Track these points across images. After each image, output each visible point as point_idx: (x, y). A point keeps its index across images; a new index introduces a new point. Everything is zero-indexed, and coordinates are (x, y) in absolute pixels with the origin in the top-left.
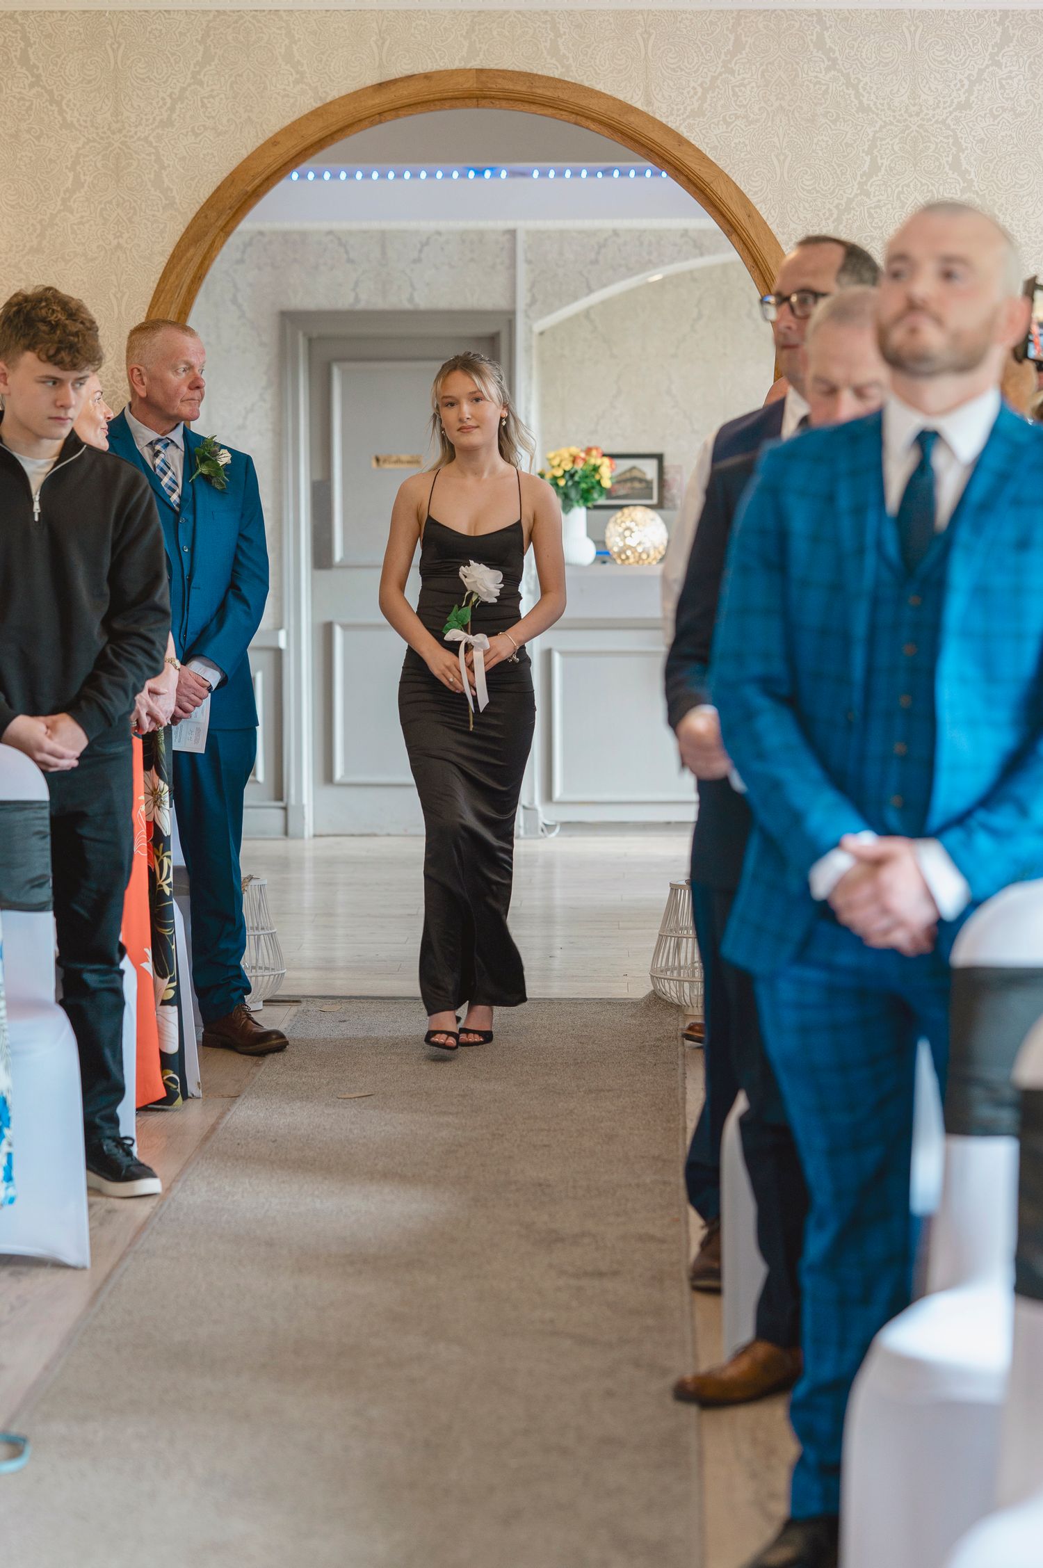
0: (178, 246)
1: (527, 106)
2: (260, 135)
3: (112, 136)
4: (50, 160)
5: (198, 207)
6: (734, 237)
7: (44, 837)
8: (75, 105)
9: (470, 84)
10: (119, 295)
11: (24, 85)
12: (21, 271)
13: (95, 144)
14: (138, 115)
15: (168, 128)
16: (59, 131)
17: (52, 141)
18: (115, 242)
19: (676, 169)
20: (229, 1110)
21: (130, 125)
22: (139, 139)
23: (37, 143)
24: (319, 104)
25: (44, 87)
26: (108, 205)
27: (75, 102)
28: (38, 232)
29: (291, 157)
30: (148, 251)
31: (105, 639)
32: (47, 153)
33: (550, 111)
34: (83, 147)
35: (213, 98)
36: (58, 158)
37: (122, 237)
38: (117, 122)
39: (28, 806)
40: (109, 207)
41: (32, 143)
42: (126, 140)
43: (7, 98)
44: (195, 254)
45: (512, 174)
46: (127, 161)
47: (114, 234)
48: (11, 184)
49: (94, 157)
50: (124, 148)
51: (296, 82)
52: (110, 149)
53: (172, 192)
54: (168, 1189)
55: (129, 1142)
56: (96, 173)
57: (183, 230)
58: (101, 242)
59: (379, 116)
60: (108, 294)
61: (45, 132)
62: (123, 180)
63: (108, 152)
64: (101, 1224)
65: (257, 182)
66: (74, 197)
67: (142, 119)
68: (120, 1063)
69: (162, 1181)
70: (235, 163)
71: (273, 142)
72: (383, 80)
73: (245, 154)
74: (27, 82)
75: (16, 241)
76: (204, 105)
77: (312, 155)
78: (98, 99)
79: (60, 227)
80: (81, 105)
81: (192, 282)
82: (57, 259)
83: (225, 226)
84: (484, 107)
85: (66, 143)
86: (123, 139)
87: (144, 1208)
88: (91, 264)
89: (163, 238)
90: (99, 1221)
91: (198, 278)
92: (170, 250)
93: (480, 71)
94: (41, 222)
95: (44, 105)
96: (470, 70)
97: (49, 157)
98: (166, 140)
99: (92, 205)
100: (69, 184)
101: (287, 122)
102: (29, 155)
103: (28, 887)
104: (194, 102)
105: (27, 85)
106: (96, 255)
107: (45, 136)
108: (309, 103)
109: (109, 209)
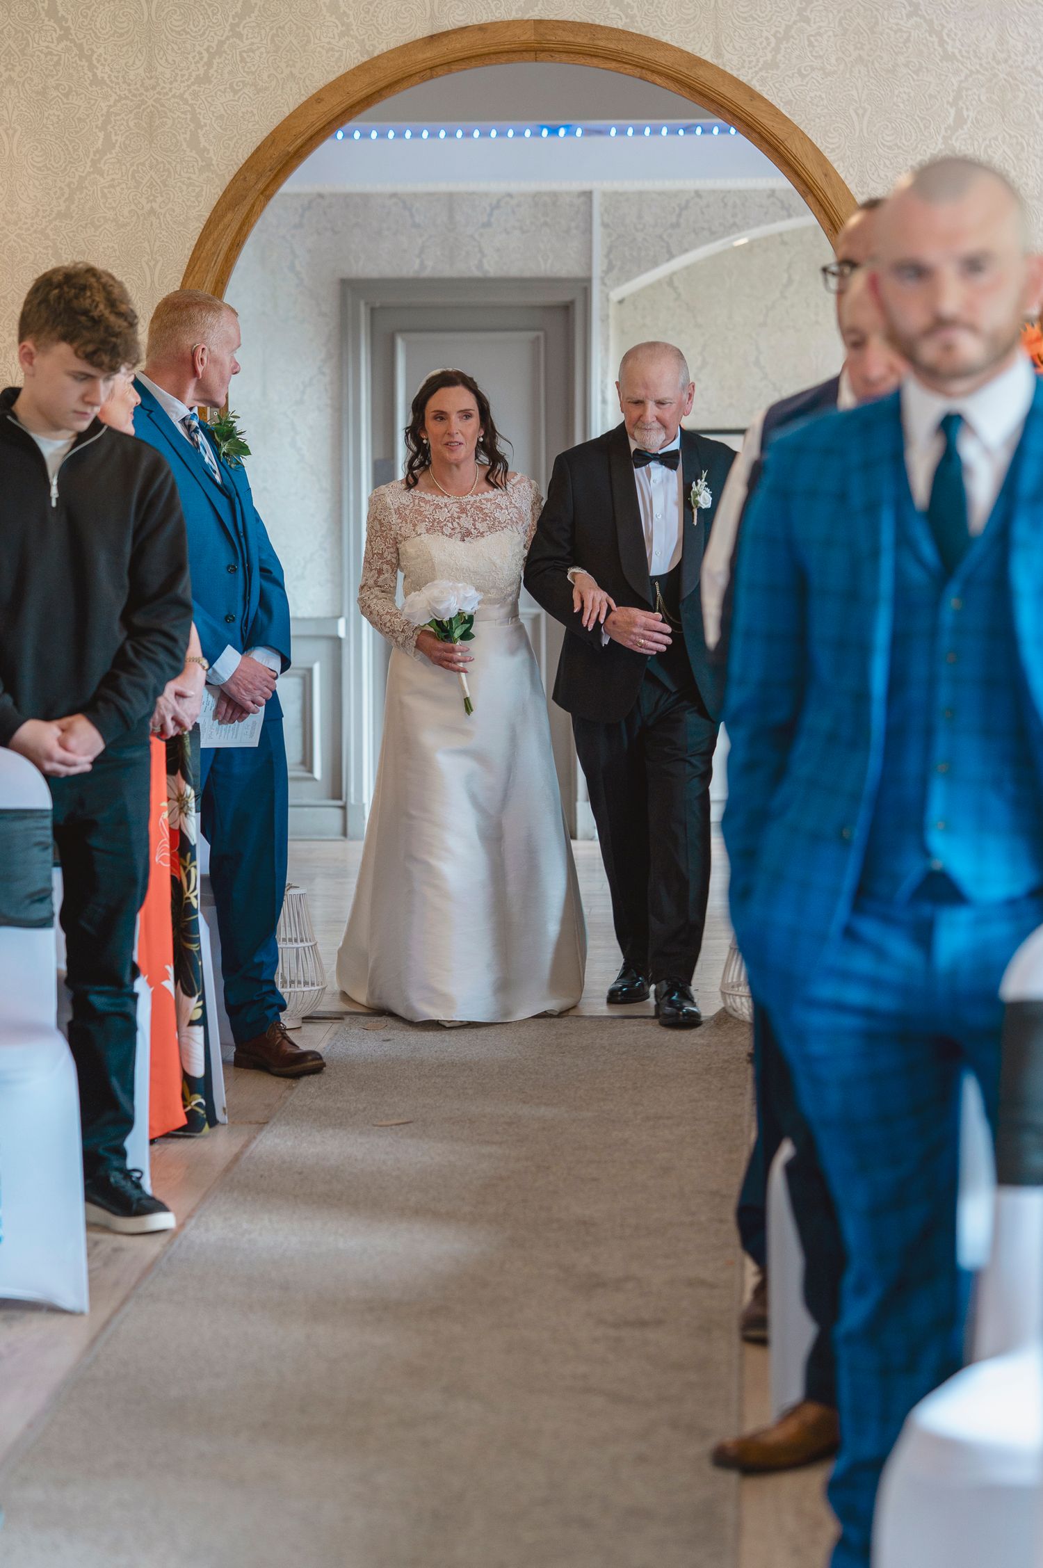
0: (215, 211)
1: (589, 60)
2: (303, 92)
3: (145, 93)
4: (79, 119)
5: (236, 169)
6: (810, 198)
7: (46, 848)
8: (106, 60)
9: (528, 36)
10: (152, 264)
11: (52, 39)
12: (47, 237)
13: (128, 102)
14: (173, 71)
15: (205, 84)
16: (89, 87)
17: (81, 99)
18: (148, 207)
19: (748, 125)
20: (255, 1138)
21: (164, 81)
22: (174, 96)
23: (65, 101)
24: (366, 58)
25: (72, 41)
26: (140, 167)
27: (106, 56)
28: (66, 196)
29: (336, 115)
30: (183, 216)
31: (125, 634)
32: (76, 111)
33: (613, 65)
34: (115, 105)
35: (253, 51)
36: (88, 116)
37: (156, 201)
38: (151, 78)
39: (28, 815)
40: (142, 169)
41: (59, 100)
42: (160, 97)
43: (34, 52)
44: (233, 220)
45: (587, 132)
46: (161, 120)
47: (147, 198)
48: (37, 144)
49: (126, 115)
50: (158, 105)
51: (342, 35)
52: (143, 107)
53: (208, 153)
54: (181, 1226)
55: (137, 1174)
56: (128, 133)
57: (221, 194)
58: (133, 207)
59: (431, 71)
60: (140, 262)
61: (74, 89)
62: (157, 140)
63: (141, 110)
64: (106, 1264)
65: (299, 142)
66: (106, 158)
67: (177, 74)
68: (131, 1093)
69: (176, 1215)
70: (276, 122)
71: (317, 99)
72: (435, 32)
73: (287, 111)
74: (55, 36)
75: (42, 206)
76: (243, 60)
77: (358, 113)
78: (130, 53)
79: (89, 191)
80: (112, 60)
81: (230, 249)
82: (86, 224)
83: (265, 189)
84: (542, 61)
85: (96, 100)
86: (157, 96)
87: (152, 1247)
88: (122, 230)
89: (199, 202)
90: (99, 1263)
91: (236, 246)
92: (207, 215)
93: (539, 22)
94: (69, 185)
95: (74, 60)
96: (528, 21)
97: (78, 116)
98: (203, 97)
99: (124, 167)
100: (99, 144)
101: (332, 78)
102: (57, 113)
103: (27, 902)
104: (233, 57)
105: (55, 39)
106: (128, 221)
107: (74, 93)
108: (354, 58)
109: (141, 171)
